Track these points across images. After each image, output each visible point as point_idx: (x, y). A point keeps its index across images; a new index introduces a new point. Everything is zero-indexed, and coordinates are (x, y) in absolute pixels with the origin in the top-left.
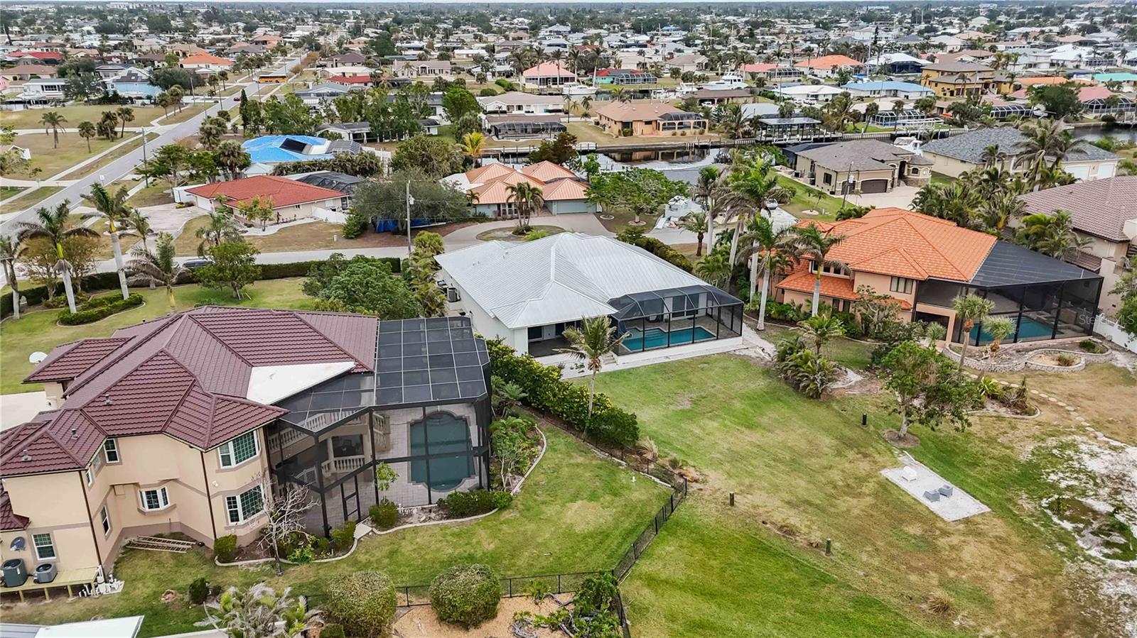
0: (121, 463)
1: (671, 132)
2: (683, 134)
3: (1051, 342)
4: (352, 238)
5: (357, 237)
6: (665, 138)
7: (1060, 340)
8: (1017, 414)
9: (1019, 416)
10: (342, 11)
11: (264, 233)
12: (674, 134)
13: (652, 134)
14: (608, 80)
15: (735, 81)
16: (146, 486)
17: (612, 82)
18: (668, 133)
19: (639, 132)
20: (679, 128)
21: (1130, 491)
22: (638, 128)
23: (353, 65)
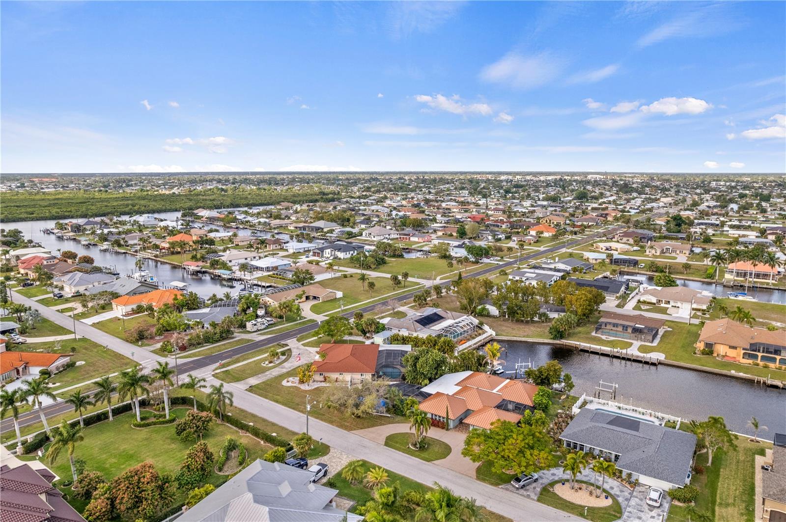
1: (752, 362)
11: (307, 388)
12: (756, 364)
13: (734, 358)
19: (721, 353)
20: (762, 360)
22: (721, 350)
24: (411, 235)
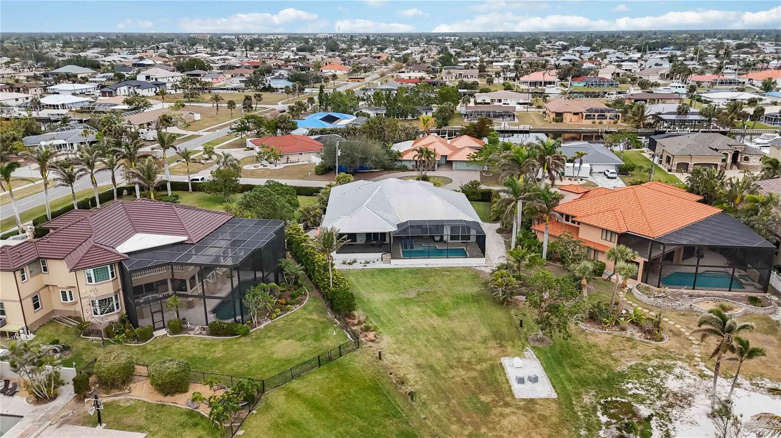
0: (48, 274)
1: (591, 121)
2: (601, 123)
3: (727, 293)
4: (319, 175)
5: (322, 174)
6: (586, 125)
7: (734, 293)
8: (647, 339)
9: (648, 341)
10: (447, 38)
11: (275, 168)
12: (593, 123)
13: (578, 122)
14: (582, 84)
15: (680, 87)
16: (61, 288)
17: (585, 86)
18: (590, 122)
19: (568, 120)
20: (598, 119)
21: (683, 407)
22: (567, 117)
23: (419, 72)
24: (202, 75)
